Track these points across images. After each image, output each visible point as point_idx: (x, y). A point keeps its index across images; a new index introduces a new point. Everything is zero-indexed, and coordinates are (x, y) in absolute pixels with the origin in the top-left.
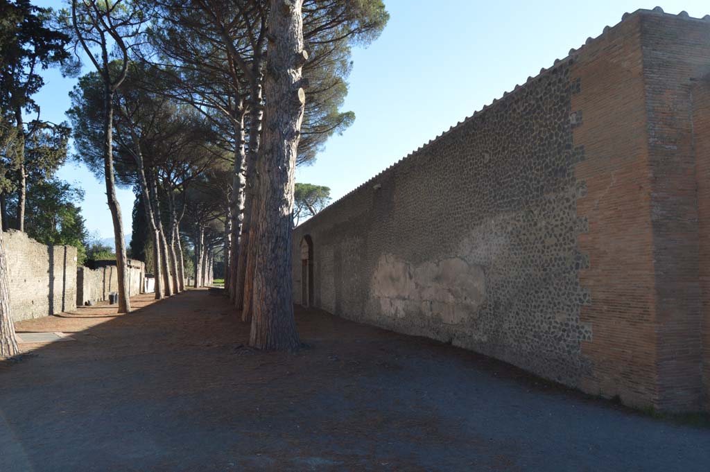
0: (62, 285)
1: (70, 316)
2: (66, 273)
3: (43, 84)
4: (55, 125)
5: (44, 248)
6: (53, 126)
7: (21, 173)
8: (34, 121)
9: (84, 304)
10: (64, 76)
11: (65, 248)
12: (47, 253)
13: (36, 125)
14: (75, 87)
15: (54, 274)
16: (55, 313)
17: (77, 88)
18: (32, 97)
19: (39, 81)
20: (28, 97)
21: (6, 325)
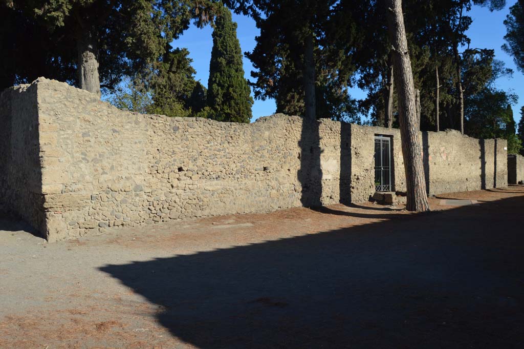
0: (494, 168)
1: (499, 191)
2: (497, 159)
3: (472, 22)
4: (482, 50)
5: (476, 141)
6: (480, 51)
7: (460, 89)
8: (466, 50)
9: (517, 183)
10: (492, 11)
11: (496, 141)
12: (478, 145)
13: (469, 52)
14: (508, 16)
15: (486, 160)
16: (487, 188)
17: (510, 16)
18: (465, 33)
19: (468, 21)
20: (462, 34)
21: (420, 191)
